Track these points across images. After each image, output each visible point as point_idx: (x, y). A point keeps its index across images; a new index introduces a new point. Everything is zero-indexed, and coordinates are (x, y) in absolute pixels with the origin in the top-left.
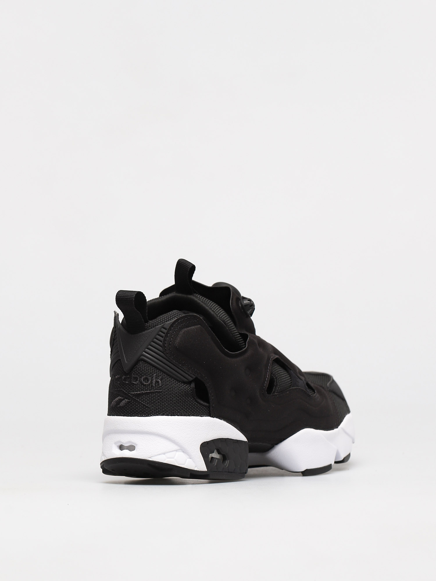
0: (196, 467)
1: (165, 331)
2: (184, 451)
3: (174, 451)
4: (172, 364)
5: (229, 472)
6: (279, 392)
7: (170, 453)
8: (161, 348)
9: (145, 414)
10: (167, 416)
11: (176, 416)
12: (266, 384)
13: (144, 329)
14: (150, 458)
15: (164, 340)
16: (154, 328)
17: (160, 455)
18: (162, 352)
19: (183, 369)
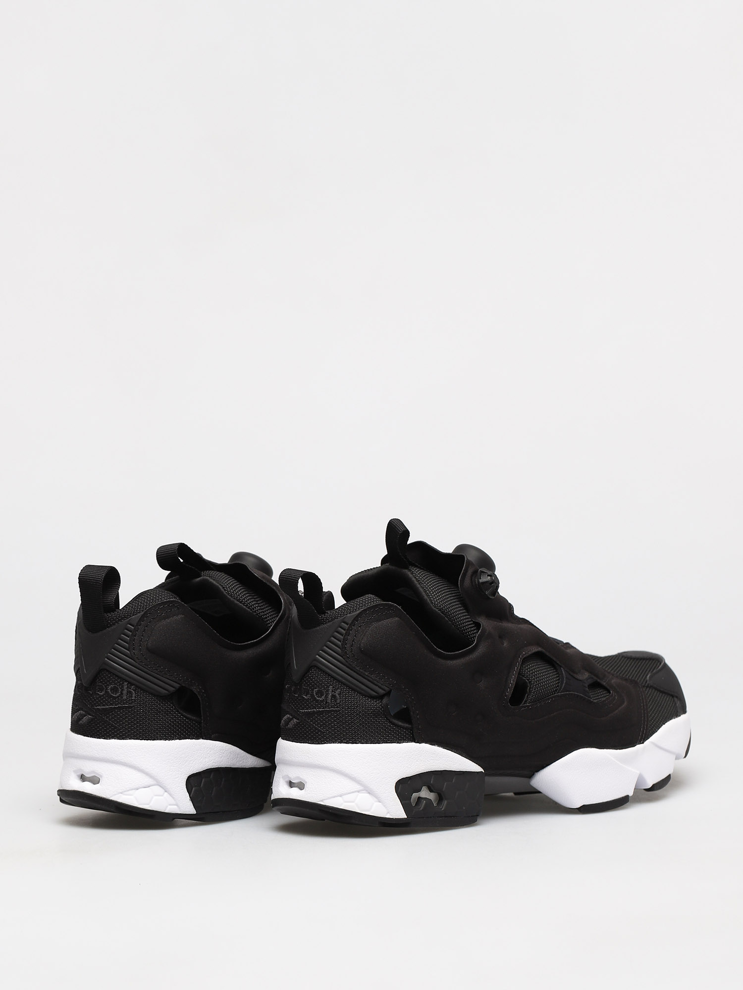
0: (388, 813)
1: (346, 626)
2: (370, 792)
3: (355, 792)
4: (355, 672)
5: (445, 817)
6: (533, 702)
7: (351, 795)
8: (339, 650)
9: (317, 741)
10: (347, 743)
11: (358, 743)
12: (509, 693)
13: (319, 623)
14: (322, 801)
15: (343, 639)
16: (332, 622)
17: (334, 797)
18: (341, 656)
19: (371, 680)
